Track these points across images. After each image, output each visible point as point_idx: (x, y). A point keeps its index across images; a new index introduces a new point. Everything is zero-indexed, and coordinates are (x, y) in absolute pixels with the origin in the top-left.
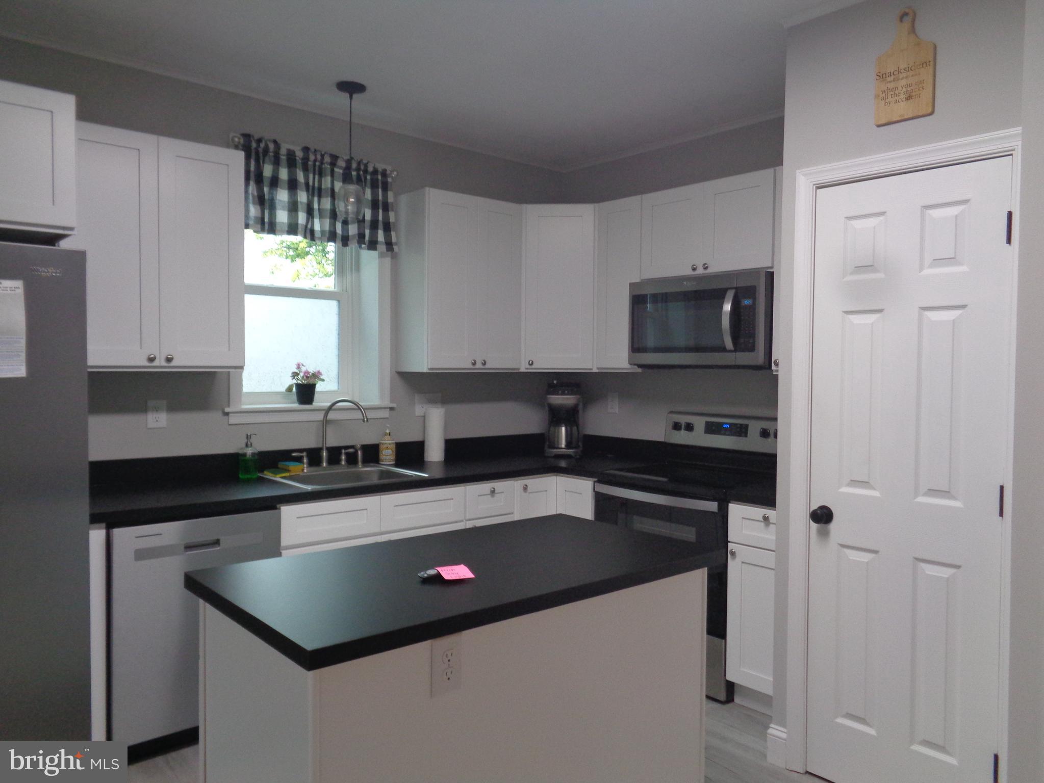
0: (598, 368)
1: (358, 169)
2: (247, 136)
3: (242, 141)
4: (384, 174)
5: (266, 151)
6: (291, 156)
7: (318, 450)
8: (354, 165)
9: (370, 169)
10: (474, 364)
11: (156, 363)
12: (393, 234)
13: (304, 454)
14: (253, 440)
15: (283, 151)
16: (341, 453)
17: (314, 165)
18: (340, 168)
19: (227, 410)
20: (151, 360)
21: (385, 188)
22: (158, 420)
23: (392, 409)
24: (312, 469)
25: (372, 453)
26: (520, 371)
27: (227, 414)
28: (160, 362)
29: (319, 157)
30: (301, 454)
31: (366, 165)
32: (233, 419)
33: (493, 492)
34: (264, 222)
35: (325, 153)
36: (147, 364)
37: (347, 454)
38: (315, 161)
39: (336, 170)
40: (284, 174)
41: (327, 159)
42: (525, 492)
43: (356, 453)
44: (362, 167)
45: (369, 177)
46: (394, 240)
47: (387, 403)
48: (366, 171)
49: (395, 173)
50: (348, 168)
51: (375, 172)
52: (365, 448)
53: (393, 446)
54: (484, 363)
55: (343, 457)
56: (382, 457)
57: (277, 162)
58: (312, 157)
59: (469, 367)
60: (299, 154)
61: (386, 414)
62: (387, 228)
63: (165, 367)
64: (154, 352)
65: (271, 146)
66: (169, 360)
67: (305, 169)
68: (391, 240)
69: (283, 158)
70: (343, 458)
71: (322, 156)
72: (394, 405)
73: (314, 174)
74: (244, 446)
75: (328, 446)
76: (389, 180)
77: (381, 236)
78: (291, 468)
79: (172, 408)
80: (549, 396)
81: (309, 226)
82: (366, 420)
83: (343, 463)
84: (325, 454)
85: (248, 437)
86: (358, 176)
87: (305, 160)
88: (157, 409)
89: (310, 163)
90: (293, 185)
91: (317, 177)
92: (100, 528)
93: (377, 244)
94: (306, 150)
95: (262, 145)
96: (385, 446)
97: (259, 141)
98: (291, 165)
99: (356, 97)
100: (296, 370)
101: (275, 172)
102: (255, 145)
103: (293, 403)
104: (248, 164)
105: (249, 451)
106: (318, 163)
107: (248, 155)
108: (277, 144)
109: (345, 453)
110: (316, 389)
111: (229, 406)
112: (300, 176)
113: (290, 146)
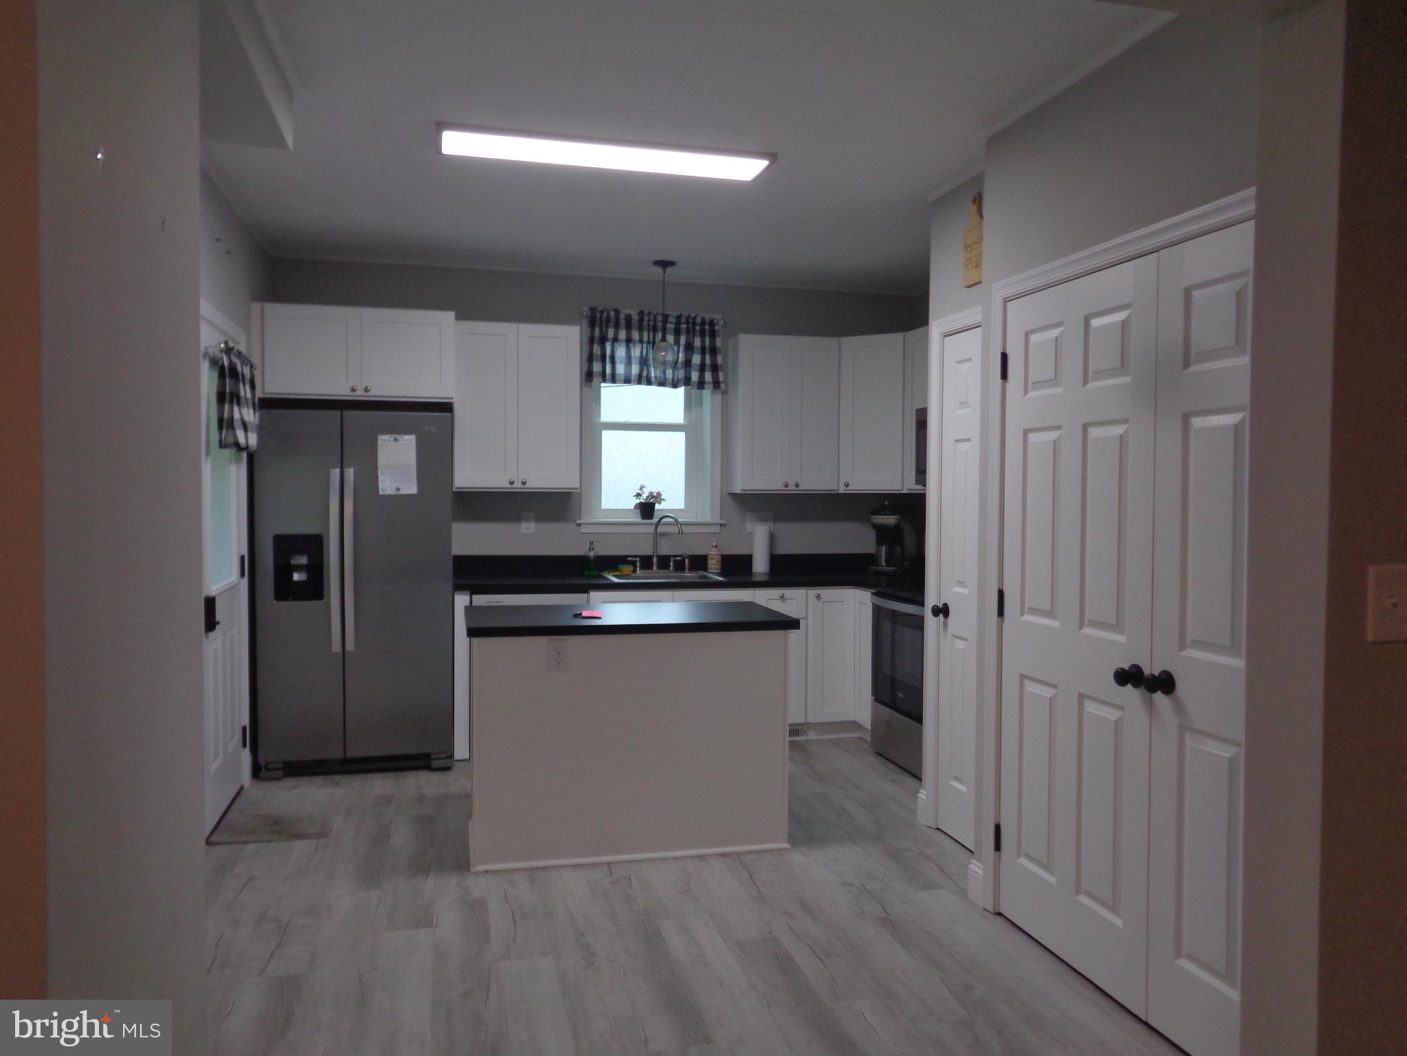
0: (909, 490)
1: (687, 323)
2: (593, 310)
3: (589, 314)
4: (712, 324)
5: (608, 319)
6: (629, 319)
7: (650, 558)
8: (684, 320)
9: (699, 321)
10: (786, 485)
11: (515, 485)
12: (721, 374)
13: (637, 559)
14: (595, 545)
15: (622, 316)
16: (670, 561)
17: (649, 325)
18: (672, 323)
19: (578, 522)
20: (512, 483)
21: (713, 334)
22: (528, 527)
23: (722, 525)
24: (643, 571)
25: (699, 562)
26: (840, 492)
27: (579, 525)
28: (518, 484)
29: (652, 317)
30: (635, 559)
31: (694, 318)
32: (584, 529)
33: (782, 597)
34: (605, 374)
35: (657, 314)
36: (509, 486)
37: (675, 562)
38: (649, 321)
39: (668, 325)
40: (622, 334)
41: (660, 318)
42: (819, 601)
43: (683, 561)
44: (691, 320)
45: (698, 328)
46: (721, 379)
47: (718, 520)
48: (694, 324)
49: (722, 321)
50: (678, 323)
51: (703, 323)
52: (692, 558)
53: (719, 558)
54: (797, 485)
56: (709, 566)
57: (617, 327)
58: (646, 318)
59: (781, 488)
60: (635, 317)
61: (717, 529)
62: (715, 369)
63: (521, 488)
64: (514, 478)
65: (612, 314)
66: (524, 483)
67: (641, 329)
68: (719, 379)
69: (623, 322)
70: (672, 564)
71: (655, 317)
72: (723, 522)
73: (649, 332)
74: (588, 550)
75: (658, 554)
76: (717, 328)
77: (708, 377)
78: (622, 569)
79: (539, 518)
80: (872, 516)
81: (645, 373)
82: (681, 533)
83: (671, 568)
84: (655, 560)
85: (591, 543)
86: (688, 328)
87: (641, 320)
88: (527, 520)
89: (645, 323)
90: (629, 341)
91: (651, 333)
92: (466, 595)
93: (704, 384)
94: (641, 313)
95: (605, 315)
96: (711, 556)
97: (602, 312)
98: (629, 327)
99: (669, 270)
100: (640, 492)
101: (616, 334)
102: (598, 315)
103: (637, 518)
104: (593, 331)
105: (592, 554)
106: (651, 323)
107: (592, 324)
108: (617, 312)
109: (674, 561)
110: (656, 508)
111: (580, 519)
112: (635, 335)
113: (628, 312)
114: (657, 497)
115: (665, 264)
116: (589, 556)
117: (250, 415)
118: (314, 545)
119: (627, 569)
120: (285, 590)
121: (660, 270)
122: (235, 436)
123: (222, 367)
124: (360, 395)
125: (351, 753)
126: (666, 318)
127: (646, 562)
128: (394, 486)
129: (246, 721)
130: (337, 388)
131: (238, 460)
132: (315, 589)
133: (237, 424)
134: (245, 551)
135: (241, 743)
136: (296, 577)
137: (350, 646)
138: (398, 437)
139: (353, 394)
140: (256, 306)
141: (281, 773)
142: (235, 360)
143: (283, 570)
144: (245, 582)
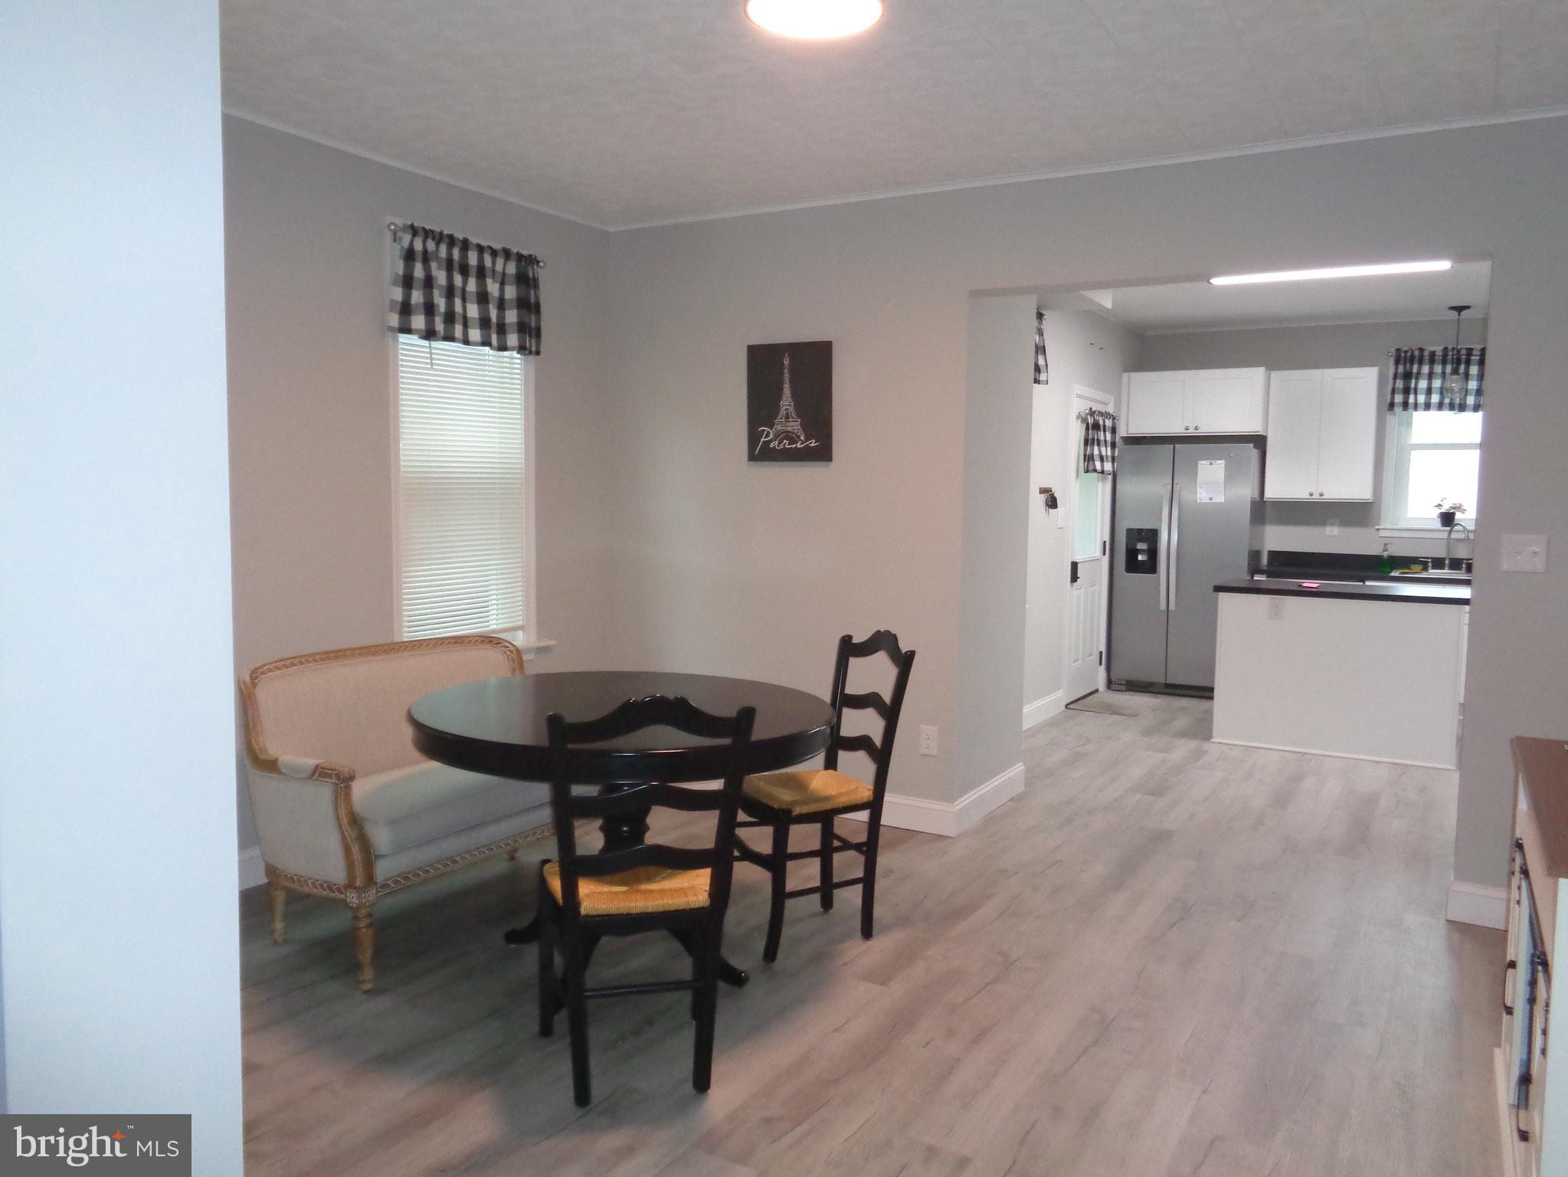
2: (1398, 350)
3: (1394, 354)
5: (1412, 357)
6: (1433, 355)
7: (1442, 559)
11: (1314, 497)
13: (1430, 560)
14: (1388, 547)
15: (1426, 354)
16: (1463, 563)
17: (1453, 359)
18: (1463, 355)
19: (1377, 527)
20: (1311, 495)
22: (1333, 531)
24: (1434, 571)
27: (1378, 530)
28: (1316, 496)
29: (1456, 352)
30: (1427, 560)
32: (1382, 534)
36: (1319, 497)
38: (1453, 355)
41: (1464, 352)
55: (1464, 566)
58: (1450, 353)
60: (1439, 353)
63: (1319, 499)
64: (1313, 490)
66: (1321, 495)
67: (1444, 363)
69: (1427, 358)
73: (1452, 365)
75: (1452, 556)
78: (1413, 568)
79: (1342, 524)
84: (1447, 562)
85: (1386, 545)
87: (1445, 356)
88: (1332, 525)
89: (1449, 357)
90: (1432, 374)
91: (1454, 366)
94: (1446, 349)
95: (1409, 354)
97: (1406, 352)
98: (1432, 361)
99: (1464, 313)
100: (1441, 503)
101: (1419, 369)
102: (1403, 355)
103: (1437, 524)
104: (1396, 369)
105: (1385, 554)
106: (1455, 357)
107: (1397, 362)
108: (1421, 350)
109: (1466, 563)
110: (1456, 517)
111: (1379, 525)
112: (1438, 369)
113: (1433, 349)
114: (1459, 508)
115: (1459, 309)
116: (1383, 556)
117: (1107, 451)
118: (1152, 536)
119: (1417, 567)
120: (1133, 566)
121: (1455, 313)
122: (1094, 465)
123: (1088, 424)
124: (1191, 432)
125: (1169, 682)
126: (1470, 351)
127: (1438, 563)
128: (1209, 496)
129: (1103, 648)
130: (1176, 429)
131: (1104, 480)
132: (1151, 567)
133: (1097, 458)
134: (1107, 538)
135: (1098, 662)
136: (1140, 558)
137: (1172, 606)
138: (1213, 462)
139: (1187, 431)
140: (1125, 375)
141: (1124, 688)
142: (1097, 418)
143: (1132, 553)
144: (1106, 560)
